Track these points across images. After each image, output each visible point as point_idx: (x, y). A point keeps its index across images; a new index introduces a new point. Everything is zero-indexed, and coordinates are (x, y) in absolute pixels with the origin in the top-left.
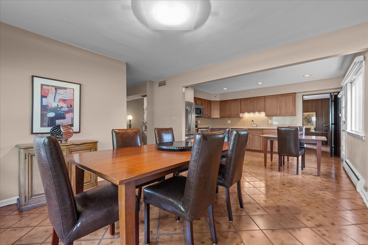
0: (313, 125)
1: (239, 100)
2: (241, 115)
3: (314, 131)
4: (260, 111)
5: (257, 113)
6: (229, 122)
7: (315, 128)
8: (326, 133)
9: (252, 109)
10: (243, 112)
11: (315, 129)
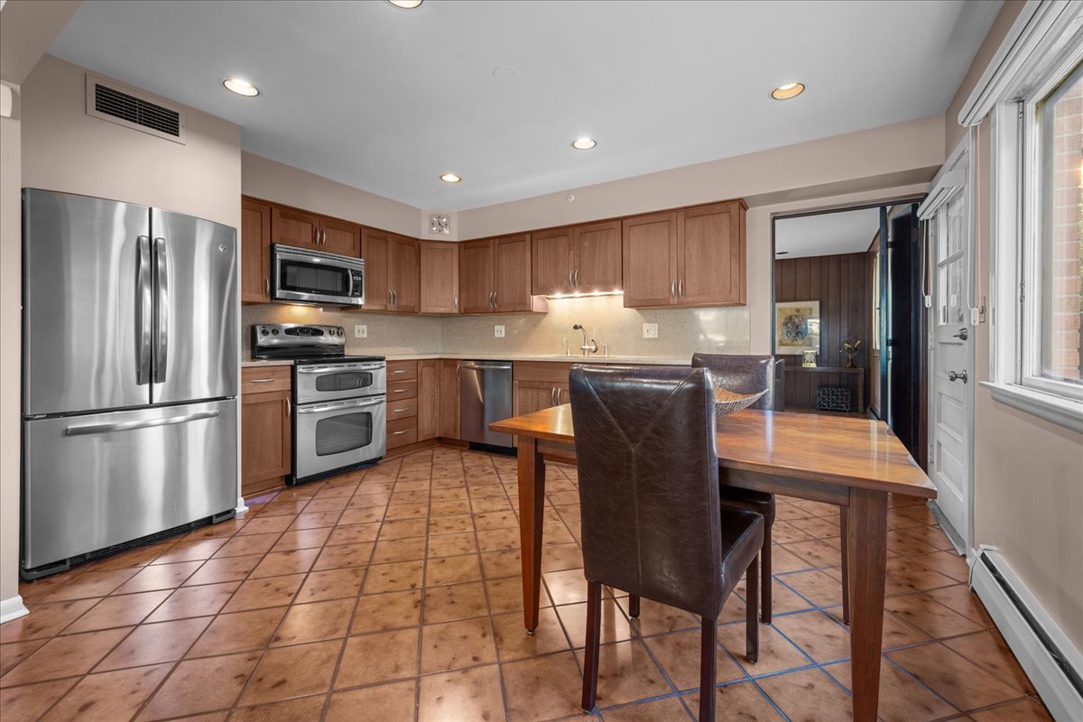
0: (810, 345)
1: (528, 237)
2: (536, 302)
3: (813, 365)
4: (606, 286)
5: (596, 293)
6: (500, 331)
7: (817, 356)
8: (852, 374)
9: (573, 275)
10: (545, 290)
11: (818, 359)
